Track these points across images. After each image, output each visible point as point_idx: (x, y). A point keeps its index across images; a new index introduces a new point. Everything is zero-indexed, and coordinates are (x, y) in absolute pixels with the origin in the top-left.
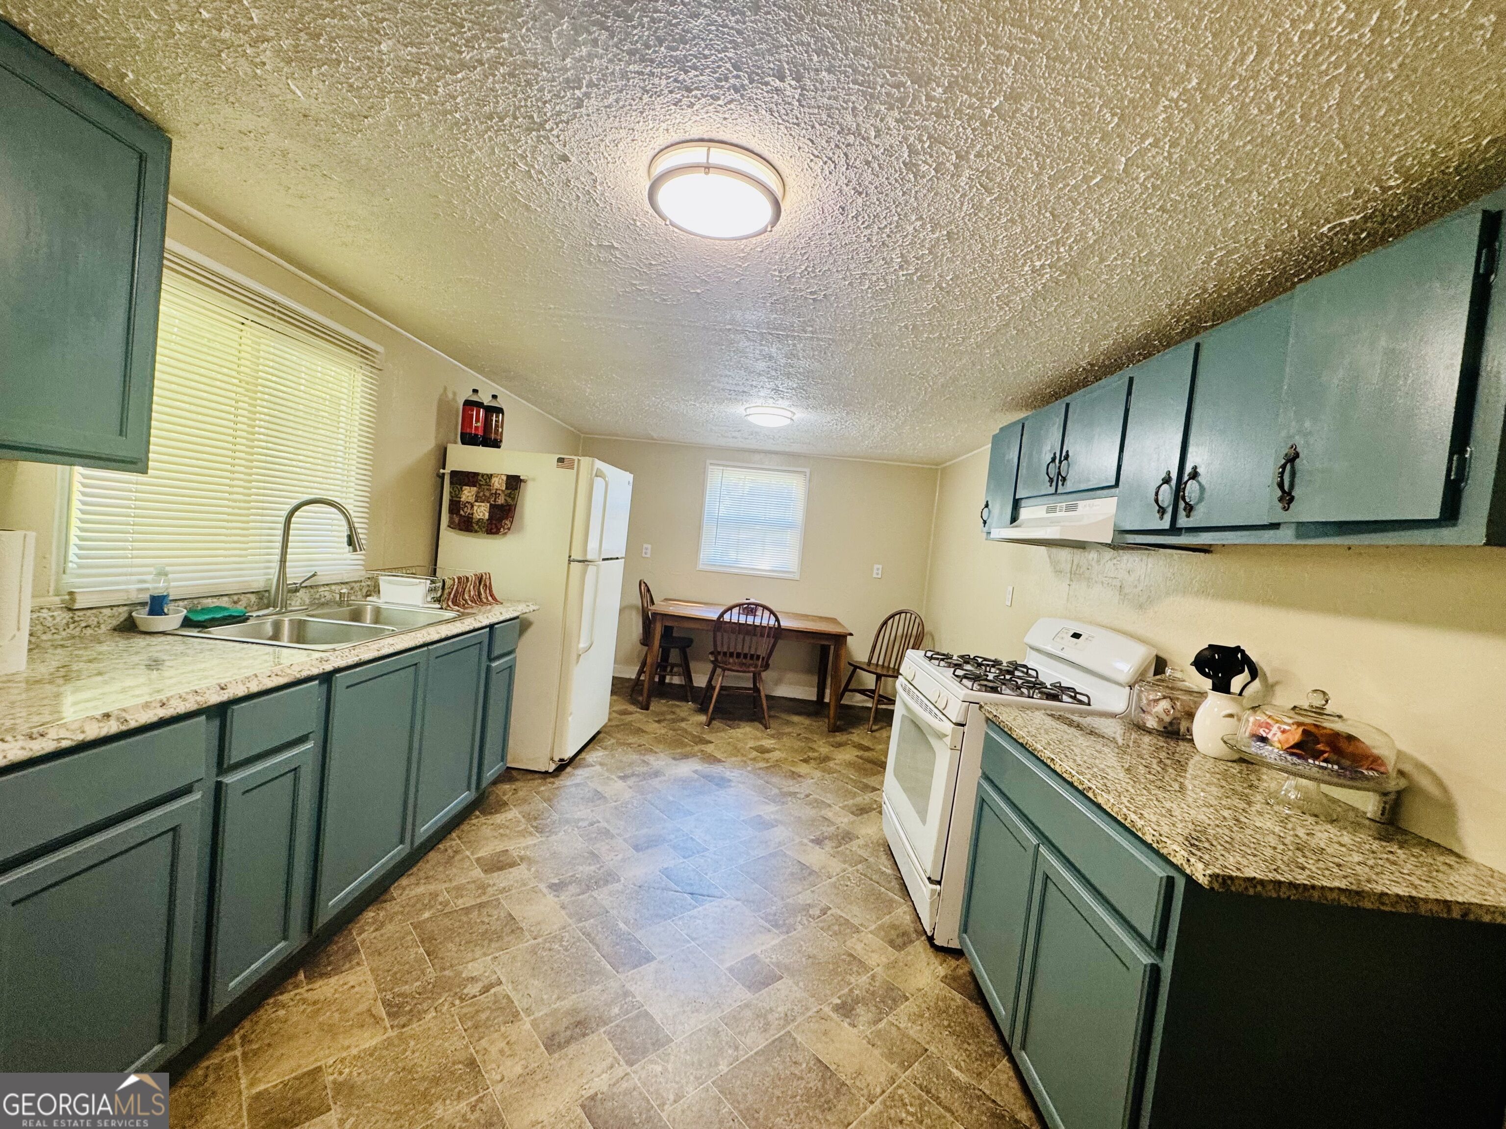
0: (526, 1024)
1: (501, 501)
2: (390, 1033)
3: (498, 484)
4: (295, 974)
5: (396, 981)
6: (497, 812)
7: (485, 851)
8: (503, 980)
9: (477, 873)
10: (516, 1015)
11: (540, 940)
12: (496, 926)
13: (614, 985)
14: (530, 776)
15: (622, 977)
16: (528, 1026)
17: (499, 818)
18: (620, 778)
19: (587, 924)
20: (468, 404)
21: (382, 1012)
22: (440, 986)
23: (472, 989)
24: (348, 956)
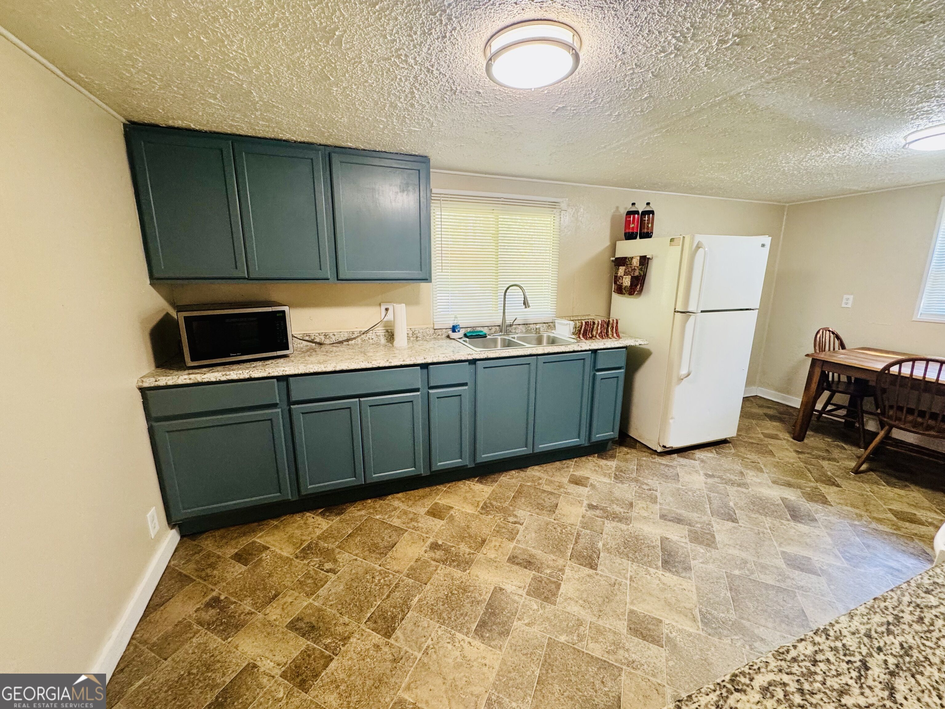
0: (512, 545)
1: (637, 273)
2: (476, 513)
3: (636, 262)
4: (475, 477)
5: (495, 499)
6: (606, 459)
7: (579, 473)
8: (524, 524)
9: (565, 480)
10: (513, 539)
11: (556, 522)
12: (547, 504)
13: (561, 562)
14: (645, 450)
15: (569, 562)
16: (512, 546)
17: (603, 462)
18: (706, 475)
19: (584, 531)
20: (629, 213)
21: (481, 504)
22: (504, 510)
23: (511, 519)
24: (492, 481)
